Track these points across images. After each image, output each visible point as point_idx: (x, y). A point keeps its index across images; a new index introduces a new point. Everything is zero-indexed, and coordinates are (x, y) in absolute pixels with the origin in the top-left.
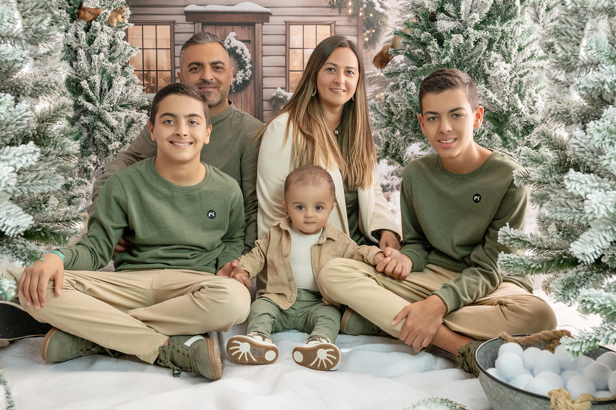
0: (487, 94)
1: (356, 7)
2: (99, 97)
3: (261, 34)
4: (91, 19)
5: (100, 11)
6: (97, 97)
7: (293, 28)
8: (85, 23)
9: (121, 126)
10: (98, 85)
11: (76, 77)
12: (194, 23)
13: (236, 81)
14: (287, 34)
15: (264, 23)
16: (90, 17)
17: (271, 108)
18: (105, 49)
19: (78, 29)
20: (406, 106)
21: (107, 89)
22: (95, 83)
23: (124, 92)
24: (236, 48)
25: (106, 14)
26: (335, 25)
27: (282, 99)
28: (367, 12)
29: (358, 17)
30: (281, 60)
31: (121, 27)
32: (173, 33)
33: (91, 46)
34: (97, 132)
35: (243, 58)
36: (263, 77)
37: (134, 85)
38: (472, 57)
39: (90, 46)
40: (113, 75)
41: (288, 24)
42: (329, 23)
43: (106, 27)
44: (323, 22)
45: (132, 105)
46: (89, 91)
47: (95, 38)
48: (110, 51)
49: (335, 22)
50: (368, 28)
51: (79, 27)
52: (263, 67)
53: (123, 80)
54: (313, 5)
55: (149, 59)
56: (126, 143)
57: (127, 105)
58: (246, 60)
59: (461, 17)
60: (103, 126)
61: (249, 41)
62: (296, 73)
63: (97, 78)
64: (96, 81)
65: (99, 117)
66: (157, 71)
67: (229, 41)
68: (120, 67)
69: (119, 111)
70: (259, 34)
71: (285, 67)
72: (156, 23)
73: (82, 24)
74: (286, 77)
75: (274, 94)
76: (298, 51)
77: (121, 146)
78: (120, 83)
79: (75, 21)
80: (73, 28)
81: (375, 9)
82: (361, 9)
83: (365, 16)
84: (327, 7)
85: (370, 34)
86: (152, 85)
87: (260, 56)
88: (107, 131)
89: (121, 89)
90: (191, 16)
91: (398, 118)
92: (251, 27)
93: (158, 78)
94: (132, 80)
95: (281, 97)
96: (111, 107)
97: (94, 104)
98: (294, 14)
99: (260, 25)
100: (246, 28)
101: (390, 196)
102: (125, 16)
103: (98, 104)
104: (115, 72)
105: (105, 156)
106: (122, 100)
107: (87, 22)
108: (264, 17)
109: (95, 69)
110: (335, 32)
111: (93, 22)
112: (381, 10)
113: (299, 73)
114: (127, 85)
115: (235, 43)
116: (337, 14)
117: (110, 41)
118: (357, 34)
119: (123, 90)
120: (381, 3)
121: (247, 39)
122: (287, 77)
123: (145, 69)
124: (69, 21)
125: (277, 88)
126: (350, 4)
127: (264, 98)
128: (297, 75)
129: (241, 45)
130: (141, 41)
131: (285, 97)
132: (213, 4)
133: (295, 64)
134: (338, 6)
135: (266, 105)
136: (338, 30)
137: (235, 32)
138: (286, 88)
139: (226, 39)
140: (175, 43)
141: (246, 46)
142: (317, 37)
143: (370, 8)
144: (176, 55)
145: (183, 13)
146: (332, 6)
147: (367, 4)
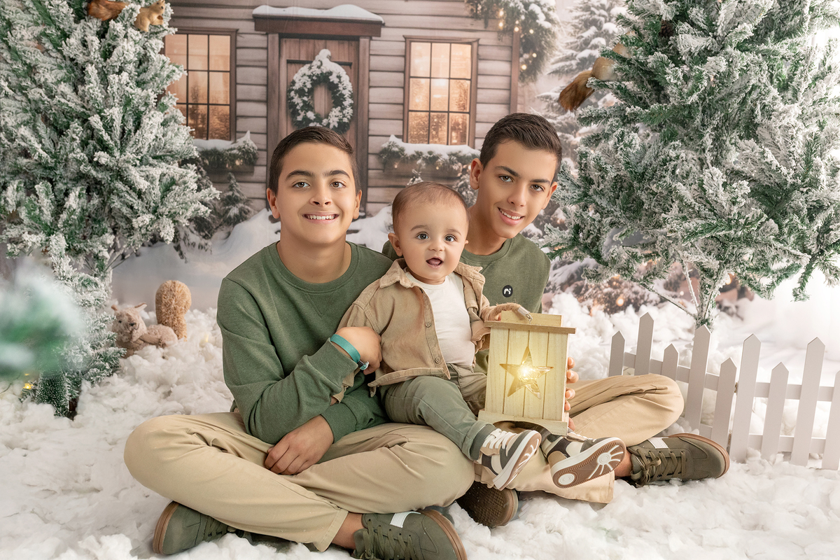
0: (765, 155)
1: (509, 19)
2: (119, 142)
3: (367, 55)
4: (108, 17)
5: (122, 5)
6: (116, 142)
7: (416, 47)
8: (99, 24)
9: (153, 189)
10: (117, 124)
11: (82, 110)
12: (267, 34)
13: (329, 124)
14: (406, 56)
15: (374, 38)
16: (107, 15)
17: (380, 166)
18: (130, 67)
19: (86, 33)
20: (619, 170)
21: (133, 131)
22: (112, 120)
23: (160, 136)
24: (330, 73)
25: (133, 10)
26: (479, 45)
27: (397, 153)
28: (525, 26)
29: (513, 34)
30: (398, 95)
31: (156, 33)
32: (234, 48)
33: (108, 60)
34: (115, 198)
35: (341, 88)
36: (369, 119)
37: (176, 125)
38: (730, 95)
39: (105, 60)
40: (142, 109)
41: (408, 40)
42: (470, 40)
43: (132, 32)
44: (461, 39)
45: (172, 156)
46: (103, 132)
47: (114, 47)
48: (138, 70)
49: (478, 40)
50: (526, 51)
51: (88, 30)
52: (369, 103)
53: (158, 117)
54: (446, 13)
55: (196, 85)
56: (162, 215)
57: (164, 156)
58: (344, 92)
59: (716, 31)
60: (124, 189)
61: (349, 65)
62: (419, 114)
63: (116, 113)
64: (114, 117)
65: (119, 175)
66: (208, 104)
67: (319, 64)
68: (153, 96)
69: (151, 165)
70: (365, 53)
71: (403, 104)
72: (209, 32)
73: (94, 25)
74: (403, 120)
75: (385, 145)
76: (423, 81)
77: (152, 222)
78: (153, 120)
79: (82, 21)
80: (78, 31)
81: (537, 24)
82: (517, 22)
83: (523, 32)
84: (467, 17)
85: (529, 59)
86: (201, 126)
87: (366, 87)
88: (132, 197)
89: (154, 131)
90: (263, 24)
91: (600, 189)
92: (353, 43)
93: (210, 116)
94: (173, 117)
95: (396, 149)
96: (138, 159)
97: (111, 155)
98: (419, 26)
99: (367, 40)
100: (346, 44)
101: (553, 300)
102: (164, 17)
103: (117, 154)
104: (146, 104)
105: (128, 236)
106: (156, 149)
107: (102, 22)
108: (373, 28)
109: (114, 97)
110: (478, 54)
111: (112, 22)
112: (547, 25)
113: (423, 114)
114: (165, 124)
115: (329, 66)
116: (482, 28)
117: (139, 54)
118: (509, 59)
119: (158, 133)
120: (547, 15)
121: (346, 60)
122: (405, 120)
123: (190, 101)
124: (72, 19)
125: (389, 136)
126: (501, 13)
127: (370, 151)
128: (421, 118)
129: (337, 69)
130: (185, 57)
131: (402, 150)
132: (297, 6)
133: (418, 100)
134: (483, 16)
135: (372, 161)
136: (482, 51)
137: (329, 50)
138: (404, 137)
139: (314, 59)
140: (238, 63)
141: (346, 71)
142: (452, 62)
143: (530, 21)
144: (238, 81)
145: (251, 18)
146: (475, 16)
147: (526, 14)
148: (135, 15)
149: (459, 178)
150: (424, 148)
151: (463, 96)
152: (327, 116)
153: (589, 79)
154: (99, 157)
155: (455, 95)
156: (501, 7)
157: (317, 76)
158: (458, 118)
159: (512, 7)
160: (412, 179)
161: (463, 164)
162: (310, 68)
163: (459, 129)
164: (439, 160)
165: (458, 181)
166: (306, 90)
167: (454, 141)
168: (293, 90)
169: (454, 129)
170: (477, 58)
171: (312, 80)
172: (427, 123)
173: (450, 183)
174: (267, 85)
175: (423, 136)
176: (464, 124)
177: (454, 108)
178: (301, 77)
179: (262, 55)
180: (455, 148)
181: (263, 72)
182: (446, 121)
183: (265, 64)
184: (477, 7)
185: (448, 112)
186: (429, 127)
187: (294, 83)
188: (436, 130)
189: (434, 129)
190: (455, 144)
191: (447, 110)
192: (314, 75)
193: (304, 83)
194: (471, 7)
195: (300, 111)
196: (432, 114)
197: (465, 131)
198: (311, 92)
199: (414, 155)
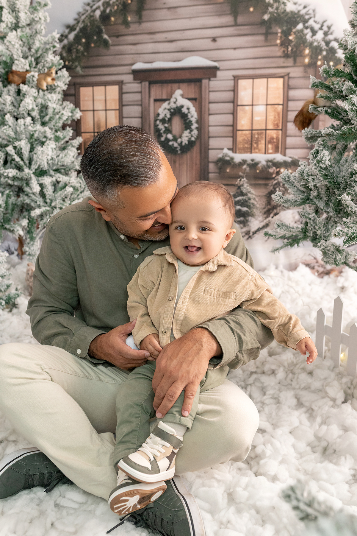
1: (314, 55)
3: (207, 91)
4: (19, 82)
6: (25, 162)
8: (15, 87)
10: (25, 151)
12: (141, 83)
13: (182, 142)
14: (235, 90)
17: (217, 171)
19: (9, 94)
22: (22, 149)
23: (55, 157)
24: (182, 107)
25: (34, 76)
27: (229, 161)
29: (316, 67)
30: (229, 119)
31: (53, 90)
32: (121, 93)
35: (189, 117)
36: (209, 137)
40: (44, 140)
41: (236, 78)
42: (282, 75)
44: (276, 74)
46: (15, 156)
47: (22, 101)
48: (41, 115)
49: (288, 74)
51: (10, 91)
52: (209, 126)
55: (99, 120)
57: (58, 169)
58: (192, 119)
61: (195, 99)
62: (244, 132)
63: (24, 144)
67: (175, 100)
70: (205, 91)
71: (233, 126)
72: (106, 84)
74: (233, 137)
75: (220, 156)
76: (247, 108)
79: (7, 86)
80: (5, 92)
81: (336, 57)
82: (320, 57)
84: (280, 57)
87: (207, 115)
88: (36, 197)
89: (50, 154)
90: (139, 75)
92: (198, 84)
95: (228, 158)
96: (33, 173)
97: (21, 170)
98: (243, 67)
99: (207, 81)
100: (193, 85)
103: (26, 169)
104: (45, 137)
106: (52, 165)
108: (211, 72)
109: (22, 134)
110: (289, 85)
113: (247, 132)
115: (181, 101)
116: (291, 64)
117: (41, 104)
119: (53, 155)
121: (192, 96)
122: (234, 137)
123: (96, 131)
125: (223, 149)
126: (307, 51)
127: (210, 160)
128: (245, 135)
129: (187, 103)
130: (92, 102)
131: (232, 159)
132: (160, 61)
133: (243, 122)
134: (293, 55)
135: (212, 167)
136: (292, 82)
137: (182, 90)
138: (233, 149)
139: (171, 97)
140: (124, 103)
141: (193, 104)
142: (269, 92)
143: (330, 55)
144: (124, 115)
145: (131, 72)
146: (286, 56)
147: (327, 51)
148: (35, 79)
149: (274, 178)
150: (248, 157)
151: (277, 117)
152: (180, 137)
153: (310, 105)
154: (8, 173)
155: (271, 117)
156: (306, 47)
157: (174, 109)
158: (273, 134)
159: (316, 46)
160: (239, 180)
161: (277, 168)
162: (169, 104)
163: (274, 142)
164: (259, 166)
165: (273, 180)
166: (167, 119)
167: (270, 151)
168: (158, 120)
169: (270, 142)
170: (288, 88)
171: (171, 112)
172: (250, 139)
173: (267, 182)
174: (142, 117)
175: (247, 148)
176: (277, 138)
177: (270, 126)
178: (163, 110)
179: (138, 97)
180: (270, 157)
181: (138, 109)
182: (264, 136)
183: (140, 103)
184: (288, 48)
185: (266, 130)
186: (252, 141)
187: (158, 115)
188: (257, 143)
189: (256, 143)
190: (271, 153)
191: (264, 128)
192: (171, 109)
193: (166, 114)
194: (283, 49)
195: (163, 134)
196: (254, 132)
197: (278, 144)
198: (170, 120)
199: (240, 163)
